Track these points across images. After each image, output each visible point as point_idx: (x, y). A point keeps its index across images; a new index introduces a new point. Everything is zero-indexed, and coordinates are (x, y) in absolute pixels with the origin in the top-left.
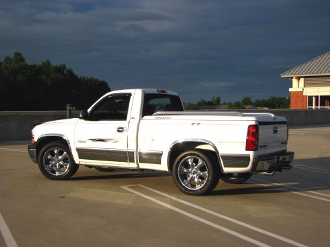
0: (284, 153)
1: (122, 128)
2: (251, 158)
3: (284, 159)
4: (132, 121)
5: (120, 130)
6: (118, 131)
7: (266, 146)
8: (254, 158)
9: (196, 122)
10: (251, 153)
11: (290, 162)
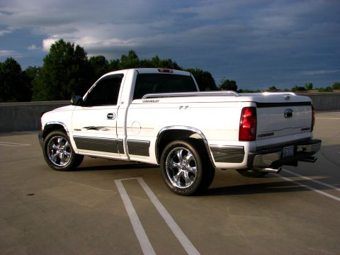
0: (308, 141)
1: (112, 114)
2: (246, 151)
3: (304, 149)
4: (122, 106)
5: (110, 116)
6: (109, 118)
7: (272, 134)
8: (250, 151)
9: (184, 105)
10: (245, 144)
11: (313, 153)
